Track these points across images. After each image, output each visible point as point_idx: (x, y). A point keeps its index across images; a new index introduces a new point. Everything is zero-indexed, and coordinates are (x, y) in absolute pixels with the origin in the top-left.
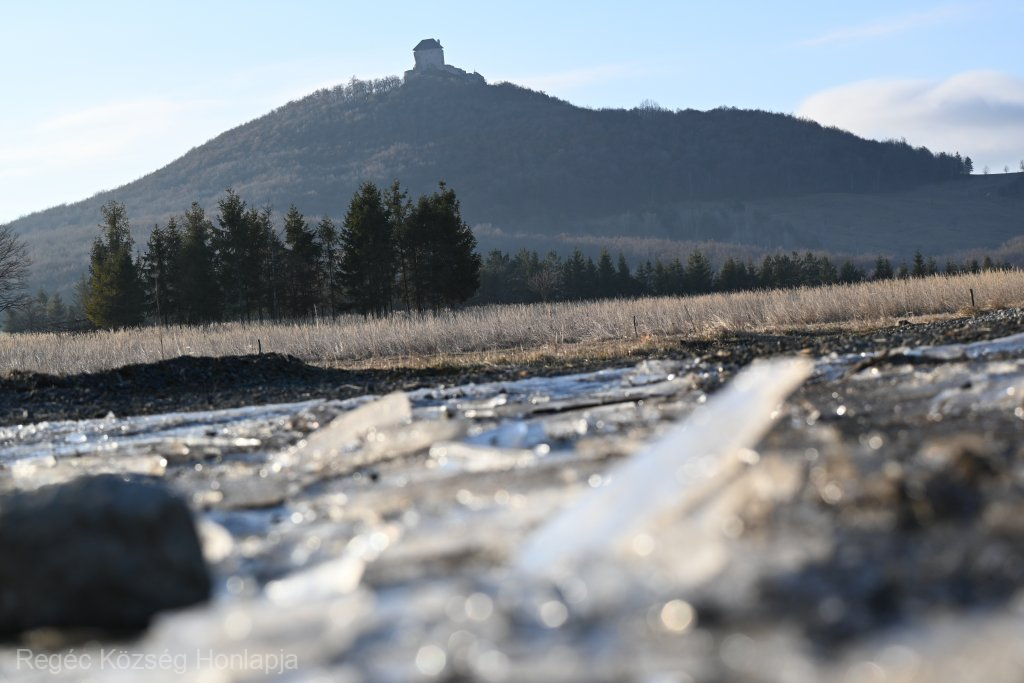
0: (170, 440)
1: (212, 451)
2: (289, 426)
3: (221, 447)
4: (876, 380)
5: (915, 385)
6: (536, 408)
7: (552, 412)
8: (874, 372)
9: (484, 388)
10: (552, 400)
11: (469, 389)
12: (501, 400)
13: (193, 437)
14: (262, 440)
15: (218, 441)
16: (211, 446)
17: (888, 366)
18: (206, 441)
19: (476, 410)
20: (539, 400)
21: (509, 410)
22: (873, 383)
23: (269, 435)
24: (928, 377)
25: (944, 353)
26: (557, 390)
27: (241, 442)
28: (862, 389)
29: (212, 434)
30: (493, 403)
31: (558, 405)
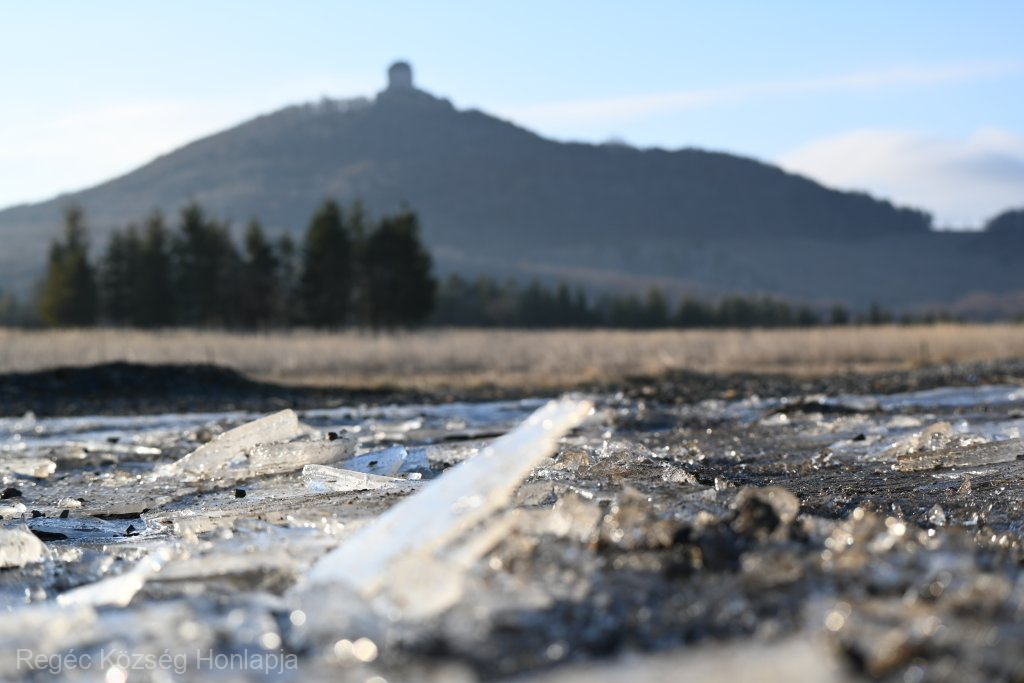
0: (70, 444)
1: (109, 457)
2: (193, 437)
3: (119, 454)
4: (784, 426)
5: (815, 433)
6: (448, 434)
7: (464, 438)
8: (783, 419)
9: (404, 411)
10: (468, 426)
11: (389, 411)
12: (416, 425)
13: (94, 444)
14: (163, 451)
15: (119, 448)
16: (111, 452)
17: (799, 413)
18: (107, 447)
19: (387, 433)
20: (454, 427)
21: (422, 435)
22: (778, 429)
23: (172, 445)
24: (830, 426)
25: (858, 403)
26: (477, 418)
27: (141, 450)
28: (766, 435)
29: (114, 441)
30: (407, 426)
31: (471, 432)
